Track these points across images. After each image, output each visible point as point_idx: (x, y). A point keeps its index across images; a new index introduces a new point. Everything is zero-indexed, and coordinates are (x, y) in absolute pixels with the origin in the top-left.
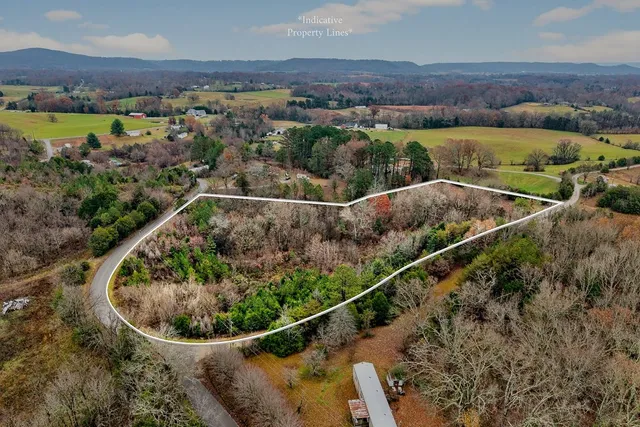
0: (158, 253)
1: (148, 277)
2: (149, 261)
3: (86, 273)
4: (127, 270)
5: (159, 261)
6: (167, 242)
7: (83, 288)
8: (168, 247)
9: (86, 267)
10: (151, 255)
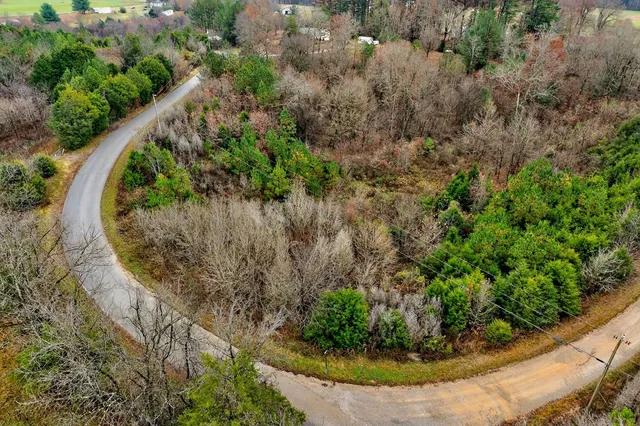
0: (197, 139)
1: (188, 187)
2: (183, 156)
3: (48, 182)
4: (137, 175)
5: (202, 155)
6: (211, 119)
7: (48, 214)
8: (214, 129)
9: (48, 171)
10: (183, 143)
